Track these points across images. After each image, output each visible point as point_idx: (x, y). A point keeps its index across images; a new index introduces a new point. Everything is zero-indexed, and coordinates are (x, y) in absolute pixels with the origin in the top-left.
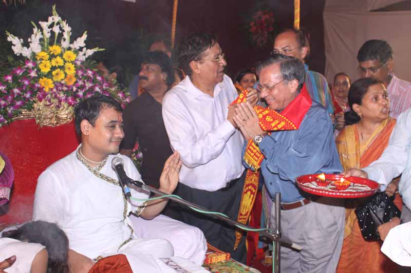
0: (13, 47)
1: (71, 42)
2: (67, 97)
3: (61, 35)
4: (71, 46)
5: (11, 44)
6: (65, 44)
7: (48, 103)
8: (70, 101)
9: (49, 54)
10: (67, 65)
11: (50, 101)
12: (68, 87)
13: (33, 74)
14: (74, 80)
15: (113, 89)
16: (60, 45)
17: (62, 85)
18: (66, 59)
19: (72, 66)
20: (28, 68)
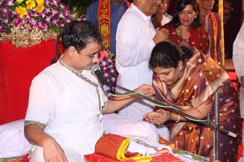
2: (37, 23)
7: (22, 28)
8: (40, 25)
11: (23, 26)
12: (38, 14)
13: (10, 3)
14: (43, 8)
17: (33, 12)
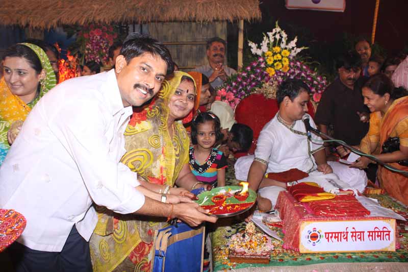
0: (251, 49)
1: (287, 44)
3: (280, 40)
4: (287, 46)
5: (250, 47)
6: (283, 46)
7: (271, 84)
9: (273, 53)
10: (284, 58)
11: (272, 82)
12: (284, 73)
13: (263, 65)
14: (288, 68)
15: (314, 74)
16: (280, 46)
17: (280, 72)
18: (284, 55)
19: (287, 60)
20: (260, 62)
